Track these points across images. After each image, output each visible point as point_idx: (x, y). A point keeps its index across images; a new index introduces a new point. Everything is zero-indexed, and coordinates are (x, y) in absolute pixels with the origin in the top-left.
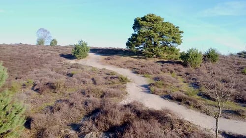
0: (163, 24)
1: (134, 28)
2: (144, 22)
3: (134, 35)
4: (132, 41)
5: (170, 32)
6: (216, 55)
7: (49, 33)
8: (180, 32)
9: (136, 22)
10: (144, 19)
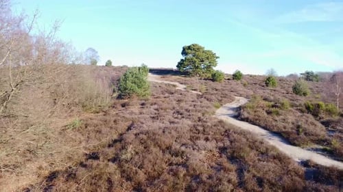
0: (203, 52)
1: (182, 54)
2: (190, 51)
3: (182, 60)
4: (181, 64)
5: (208, 58)
6: (241, 75)
7: (97, 52)
8: (217, 58)
9: (184, 49)
10: (189, 48)
